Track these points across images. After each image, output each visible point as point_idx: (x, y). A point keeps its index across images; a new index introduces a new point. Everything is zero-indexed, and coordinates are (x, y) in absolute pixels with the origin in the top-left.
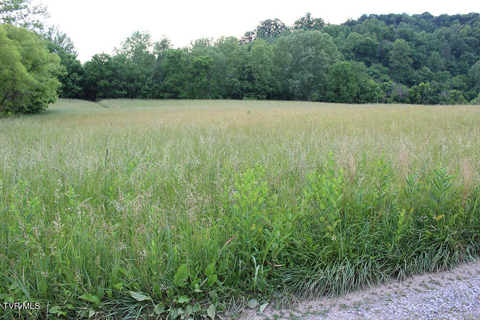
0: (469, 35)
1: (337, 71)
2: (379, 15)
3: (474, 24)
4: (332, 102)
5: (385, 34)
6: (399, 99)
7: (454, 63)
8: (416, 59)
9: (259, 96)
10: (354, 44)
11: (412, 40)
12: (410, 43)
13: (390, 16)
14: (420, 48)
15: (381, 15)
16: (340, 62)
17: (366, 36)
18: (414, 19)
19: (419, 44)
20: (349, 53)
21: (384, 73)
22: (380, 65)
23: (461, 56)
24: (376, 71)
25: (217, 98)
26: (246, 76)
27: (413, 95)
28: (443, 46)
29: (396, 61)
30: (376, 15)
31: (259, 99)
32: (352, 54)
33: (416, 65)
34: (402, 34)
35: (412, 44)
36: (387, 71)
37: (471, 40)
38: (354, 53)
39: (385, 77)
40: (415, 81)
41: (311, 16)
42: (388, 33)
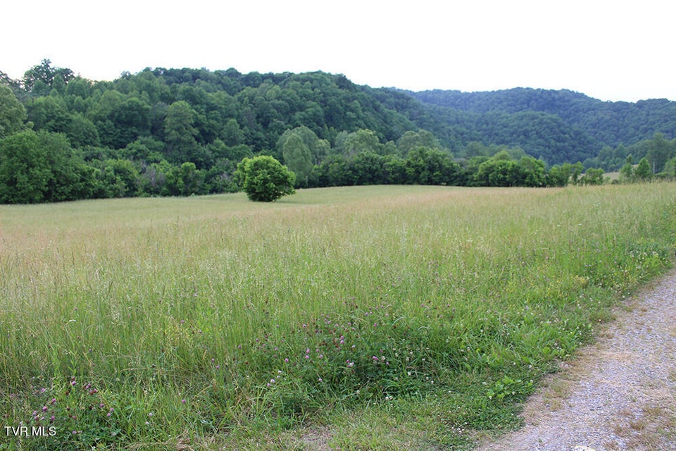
0: (278, 98)
2: (168, 69)
3: (286, 85)
4: (5, 201)
5: (162, 94)
6: (152, 189)
7: (260, 135)
8: (207, 130)
10: (112, 109)
11: (201, 103)
12: (198, 106)
13: (184, 70)
14: (212, 114)
15: (172, 69)
17: (132, 97)
18: (215, 76)
19: (211, 108)
20: (103, 121)
21: (155, 149)
22: (150, 139)
23: (270, 125)
24: (143, 147)
27: (172, 181)
28: (246, 111)
29: (174, 131)
30: (164, 69)
32: (109, 122)
33: (206, 136)
34: (187, 94)
35: (202, 108)
36: (161, 147)
37: (280, 105)
38: (112, 121)
39: (155, 157)
41: (51, 66)
42: (166, 93)
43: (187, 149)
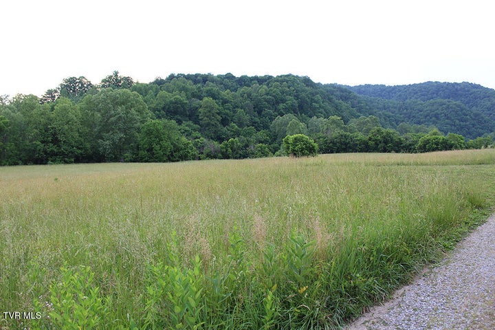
0: (267, 94)
2: (186, 74)
3: (270, 85)
4: (146, 161)
5: (193, 93)
6: (212, 155)
7: (257, 119)
8: (224, 116)
9: (66, 159)
10: (164, 103)
11: (218, 99)
12: (217, 101)
13: (197, 75)
14: (226, 106)
15: (189, 75)
16: (151, 121)
17: (175, 95)
18: (219, 79)
19: (225, 102)
20: (159, 111)
21: (195, 130)
22: (190, 123)
23: (263, 113)
24: (187, 128)
25: (16, 164)
26: (50, 139)
27: (225, 150)
28: (247, 104)
29: (206, 118)
30: (184, 75)
31: (66, 162)
32: (162, 112)
33: (224, 122)
34: (209, 92)
35: (219, 102)
36: (198, 128)
37: (270, 99)
38: (165, 111)
39: (197, 135)
40: (225, 137)
41: (119, 75)
42: (196, 92)
43: (214, 129)
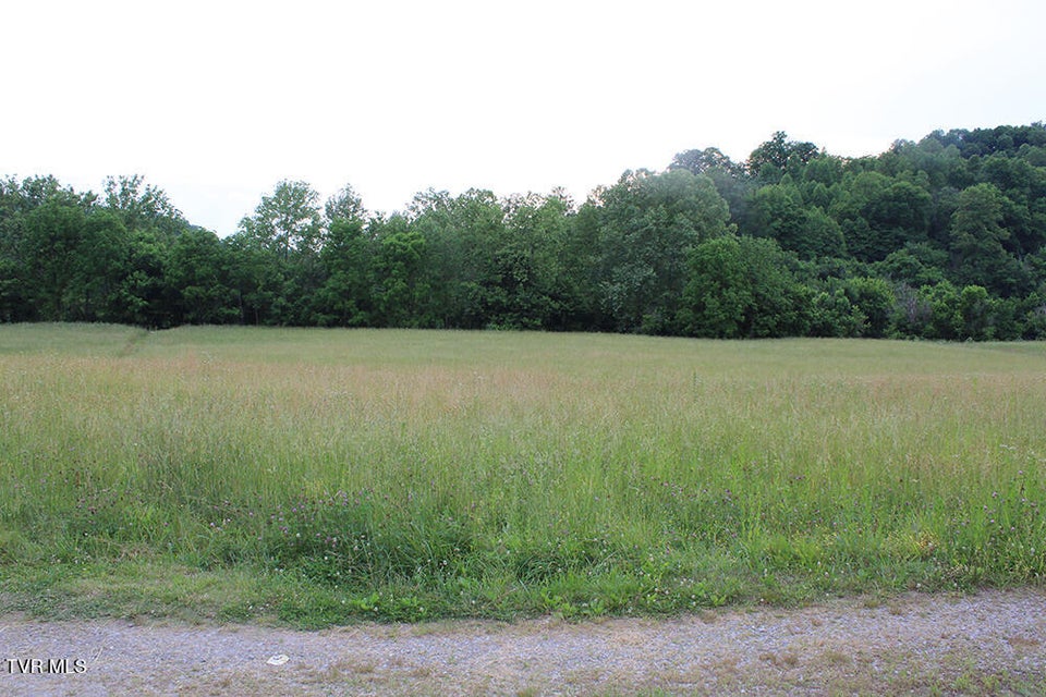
1: (702, 262)
4: (691, 335)
5: (953, 174)
6: (909, 326)
8: (1029, 230)
9: (526, 320)
10: (867, 200)
11: (1021, 185)
12: (1016, 191)
13: (1000, 130)
14: (1040, 203)
15: (978, 131)
17: (900, 180)
19: (1040, 192)
20: (853, 218)
21: (932, 263)
22: (924, 246)
24: (912, 259)
26: (499, 277)
27: (944, 315)
29: (965, 234)
30: (965, 131)
31: (525, 327)
32: (862, 220)
33: (1030, 245)
34: (995, 170)
35: (1022, 193)
36: (942, 258)
38: (867, 219)
39: (930, 275)
40: (1014, 281)
41: (786, 141)
42: (959, 171)
43: (986, 262)
